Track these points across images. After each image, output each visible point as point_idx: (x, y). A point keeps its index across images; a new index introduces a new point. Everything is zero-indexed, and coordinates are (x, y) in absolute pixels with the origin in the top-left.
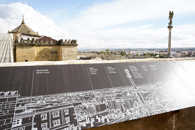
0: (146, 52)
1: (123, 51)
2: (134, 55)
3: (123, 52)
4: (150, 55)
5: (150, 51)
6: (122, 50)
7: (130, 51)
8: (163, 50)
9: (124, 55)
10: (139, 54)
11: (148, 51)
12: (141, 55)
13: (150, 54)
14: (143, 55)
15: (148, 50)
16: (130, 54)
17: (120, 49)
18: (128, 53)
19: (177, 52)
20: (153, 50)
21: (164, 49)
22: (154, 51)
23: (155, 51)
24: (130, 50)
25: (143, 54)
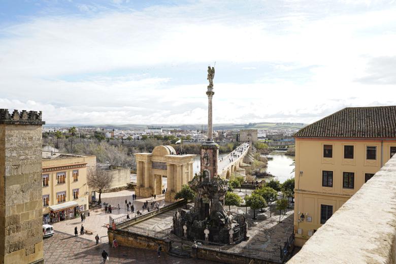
0: (147, 133)
1: (99, 130)
2: (122, 139)
3: (100, 133)
4: (156, 139)
5: (153, 131)
6: (94, 127)
7: (113, 130)
8: (177, 129)
9: (102, 138)
10: (133, 137)
11: (149, 131)
12: (138, 139)
13: (156, 137)
14: (142, 139)
15: (149, 129)
16: (114, 136)
17: (91, 127)
18: (109, 135)
19: (202, 133)
20: (158, 129)
21: (178, 127)
22: (161, 130)
23: (163, 130)
24: (113, 128)
25: (140, 137)
